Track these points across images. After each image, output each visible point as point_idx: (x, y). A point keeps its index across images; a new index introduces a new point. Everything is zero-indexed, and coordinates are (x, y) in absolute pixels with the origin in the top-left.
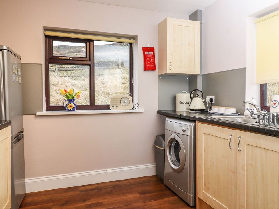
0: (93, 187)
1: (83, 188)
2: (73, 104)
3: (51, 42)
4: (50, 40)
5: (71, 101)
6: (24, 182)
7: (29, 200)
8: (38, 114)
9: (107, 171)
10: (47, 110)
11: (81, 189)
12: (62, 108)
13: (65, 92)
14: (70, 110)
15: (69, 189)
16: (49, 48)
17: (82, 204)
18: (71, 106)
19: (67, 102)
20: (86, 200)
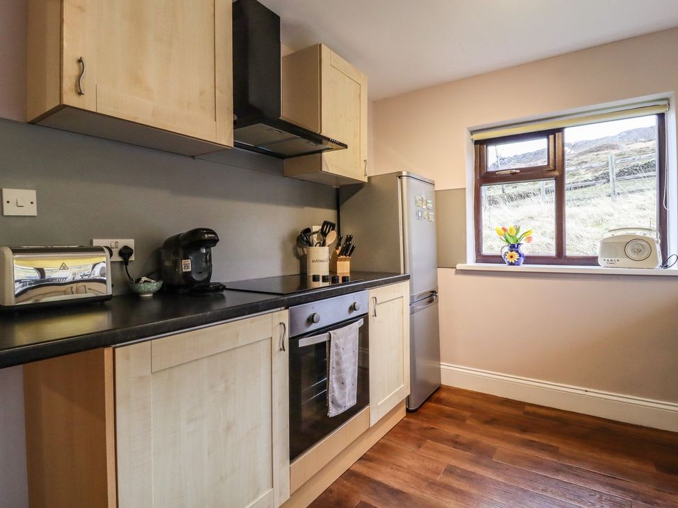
0: (553, 414)
1: (534, 409)
2: (517, 252)
3: (483, 149)
4: (482, 146)
5: (514, 247)
6: (438, 366)
7: (443, 395)
8: (459, 266)
9: (588, 393)
10: (477, 261)
11: (528, 408)
12: (498, 259)
13: (503, 232)
14: (511, 264)
15: (507, 401)
16: (480, 159)
17: (517, 435)
18: (512, 257)
19: (507, 249)
20: (528, 432)
